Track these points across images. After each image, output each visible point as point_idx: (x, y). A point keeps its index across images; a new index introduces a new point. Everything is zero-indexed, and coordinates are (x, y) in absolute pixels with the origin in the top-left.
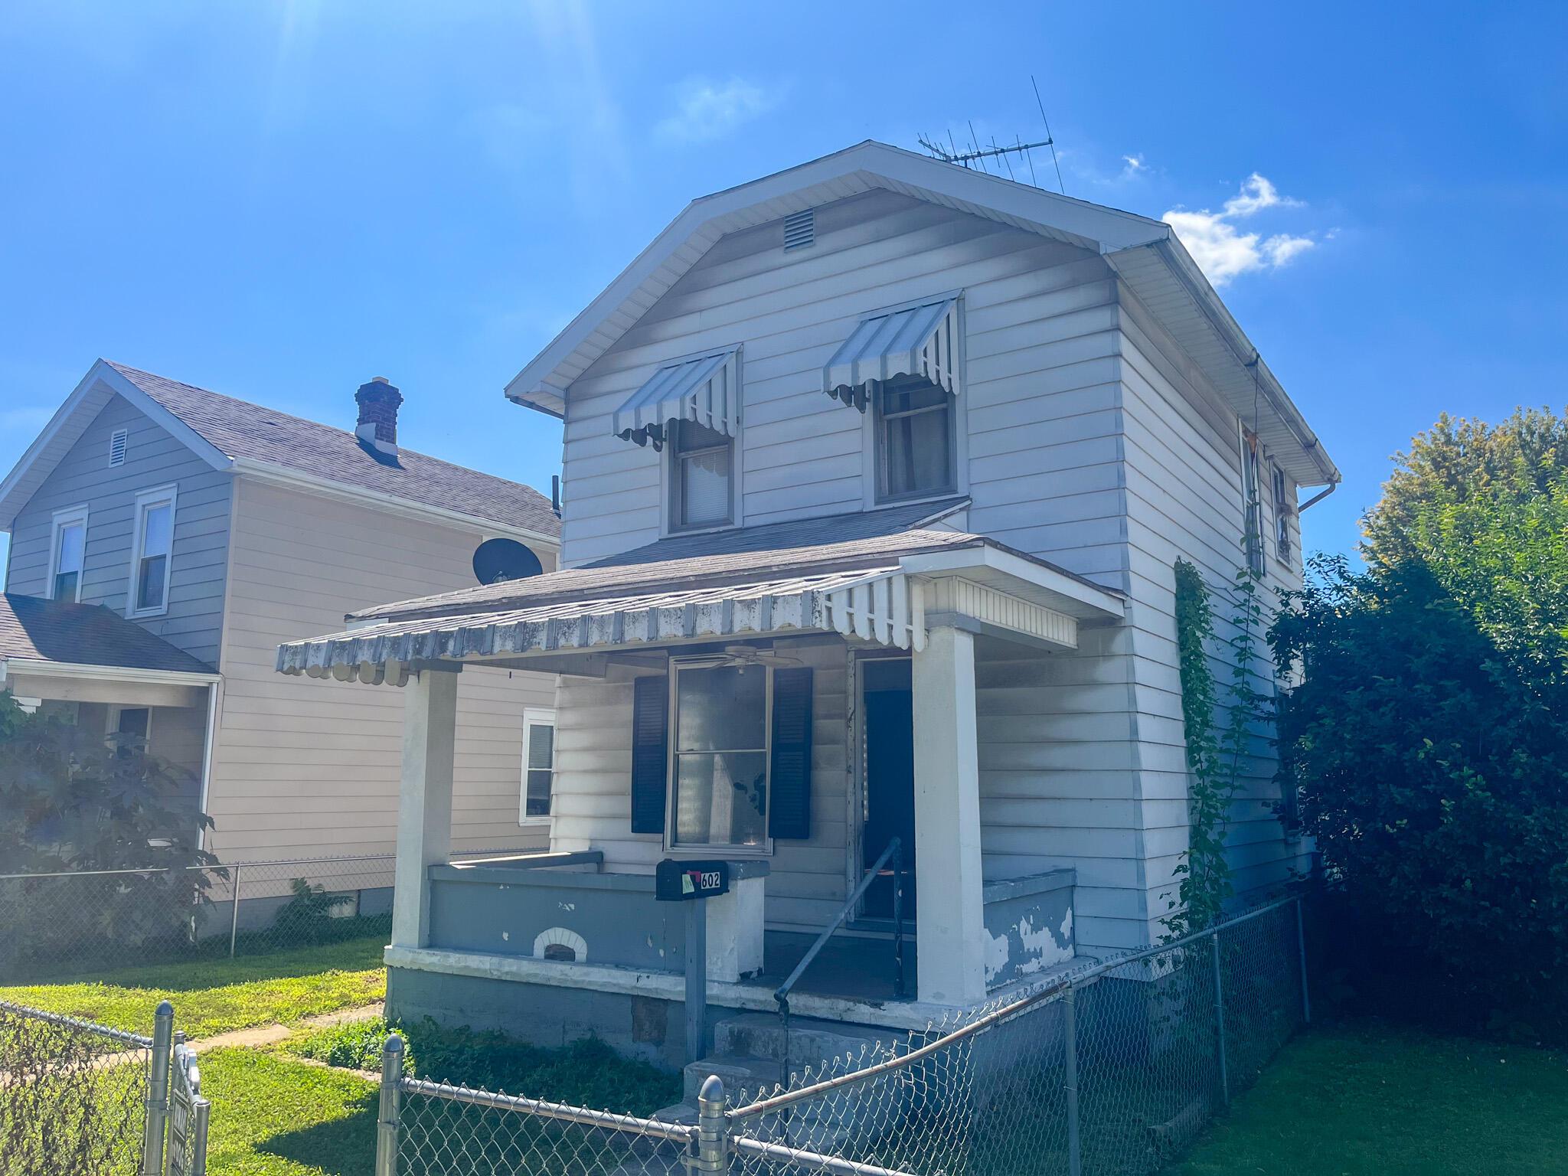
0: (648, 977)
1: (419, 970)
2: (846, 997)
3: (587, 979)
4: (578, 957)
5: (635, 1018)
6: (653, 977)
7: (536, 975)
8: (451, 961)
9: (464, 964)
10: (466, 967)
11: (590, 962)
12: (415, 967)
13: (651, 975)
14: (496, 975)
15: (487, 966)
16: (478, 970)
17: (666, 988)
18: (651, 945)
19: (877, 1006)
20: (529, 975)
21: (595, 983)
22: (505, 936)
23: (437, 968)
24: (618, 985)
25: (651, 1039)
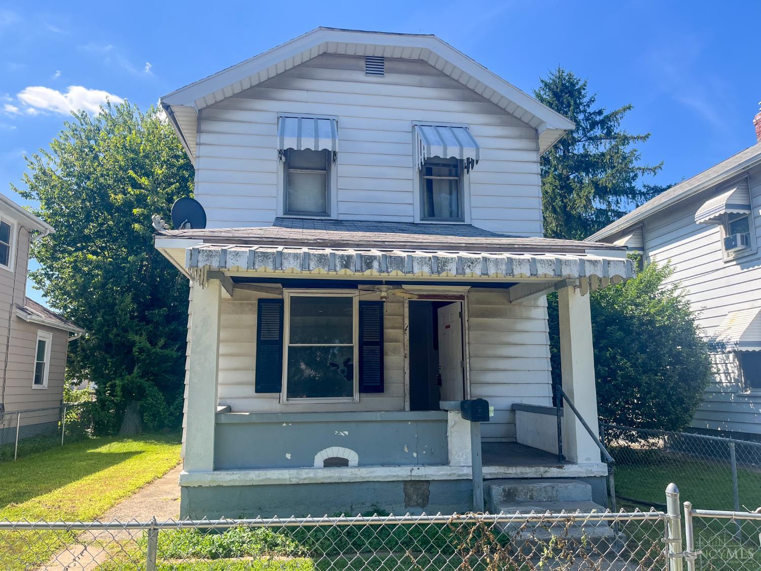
0: (418, 469)
1: (219, 486)
2: (543, 465)
3: (373, 475)
4: (350, 463)
5: (406, 494)
6: (422, 468)
7: (330, 477)
8: (251, 476)
9: (264, 477)
11: (361, 465)
12: (215, 484)
13: (420, 468)
14: (294, 481)
15: (287, 476)
16: (279, 479)
17: (432, 474)
18: (407, 451)
19: (561, 467)
20: (323, 478)
21: (378, 477)
22: (288, 456)
23: (237, 483)
24: (397, 476)
25: (418, 505)
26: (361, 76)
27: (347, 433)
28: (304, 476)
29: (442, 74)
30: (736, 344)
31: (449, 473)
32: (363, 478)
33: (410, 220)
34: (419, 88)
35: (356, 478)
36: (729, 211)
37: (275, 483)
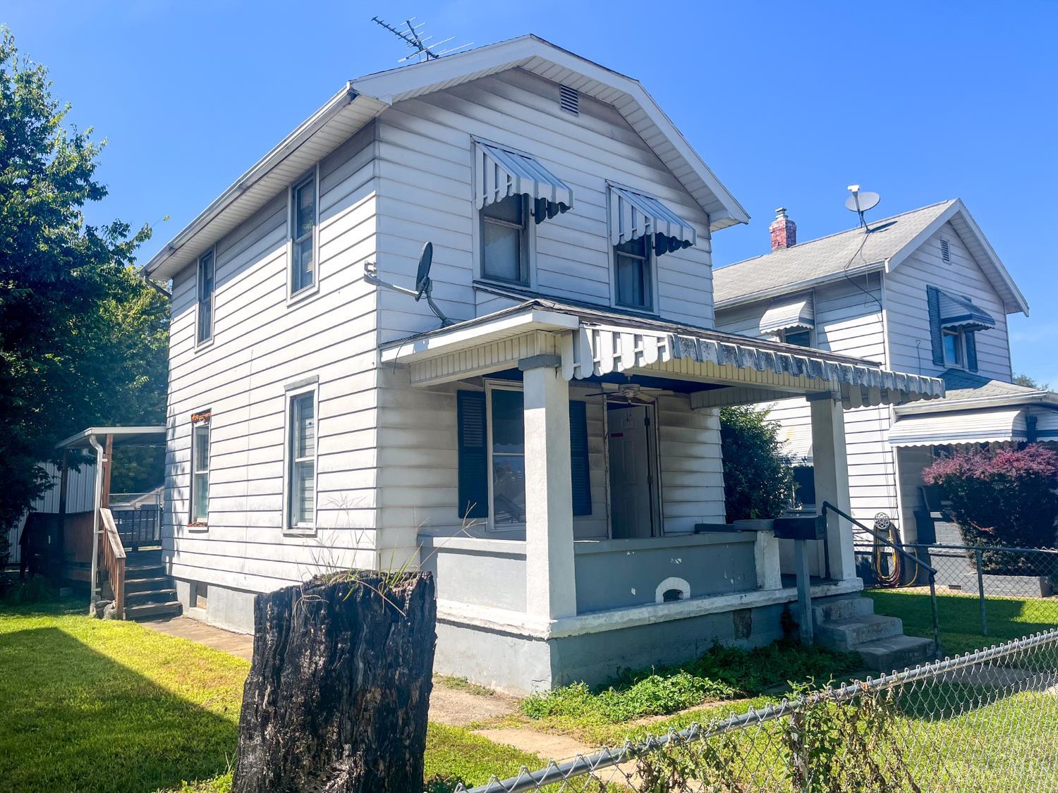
0: (745, 596)
1: (588, 634)
3: (714, 606)
4: (685, 595)
5: (736, 625)
6: (747, 595)
7: (681, 613)
10: (631, 620)
11: (694, 597)
12: (584, 632)
14: (653, 620)
15: (646, 615)
18: (726, 578)
20: (677, 614)
22: (633, 591)
23: (604, 628)
24: (731, 605)
25: (744, 635)
26: (555, 108)
27: (680, 560)
28: (660, 613)
29: (630, 128)
30: (803, 460)
31: (767, 598)
32: (707, 610)
33: (606, 303)
34: (611, 140)
35: (701, 611)
36: (801, 324)
37: (637, 624)
